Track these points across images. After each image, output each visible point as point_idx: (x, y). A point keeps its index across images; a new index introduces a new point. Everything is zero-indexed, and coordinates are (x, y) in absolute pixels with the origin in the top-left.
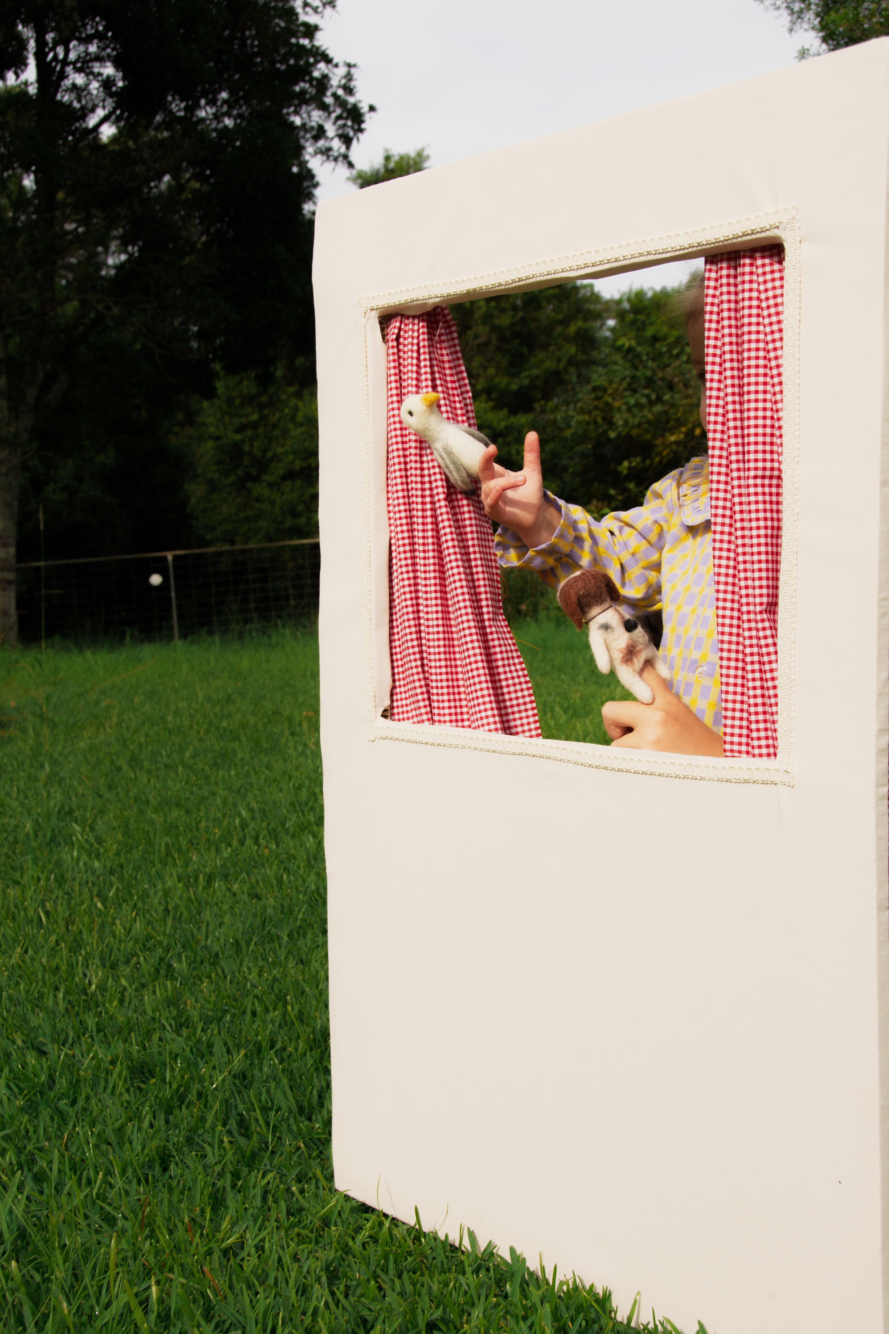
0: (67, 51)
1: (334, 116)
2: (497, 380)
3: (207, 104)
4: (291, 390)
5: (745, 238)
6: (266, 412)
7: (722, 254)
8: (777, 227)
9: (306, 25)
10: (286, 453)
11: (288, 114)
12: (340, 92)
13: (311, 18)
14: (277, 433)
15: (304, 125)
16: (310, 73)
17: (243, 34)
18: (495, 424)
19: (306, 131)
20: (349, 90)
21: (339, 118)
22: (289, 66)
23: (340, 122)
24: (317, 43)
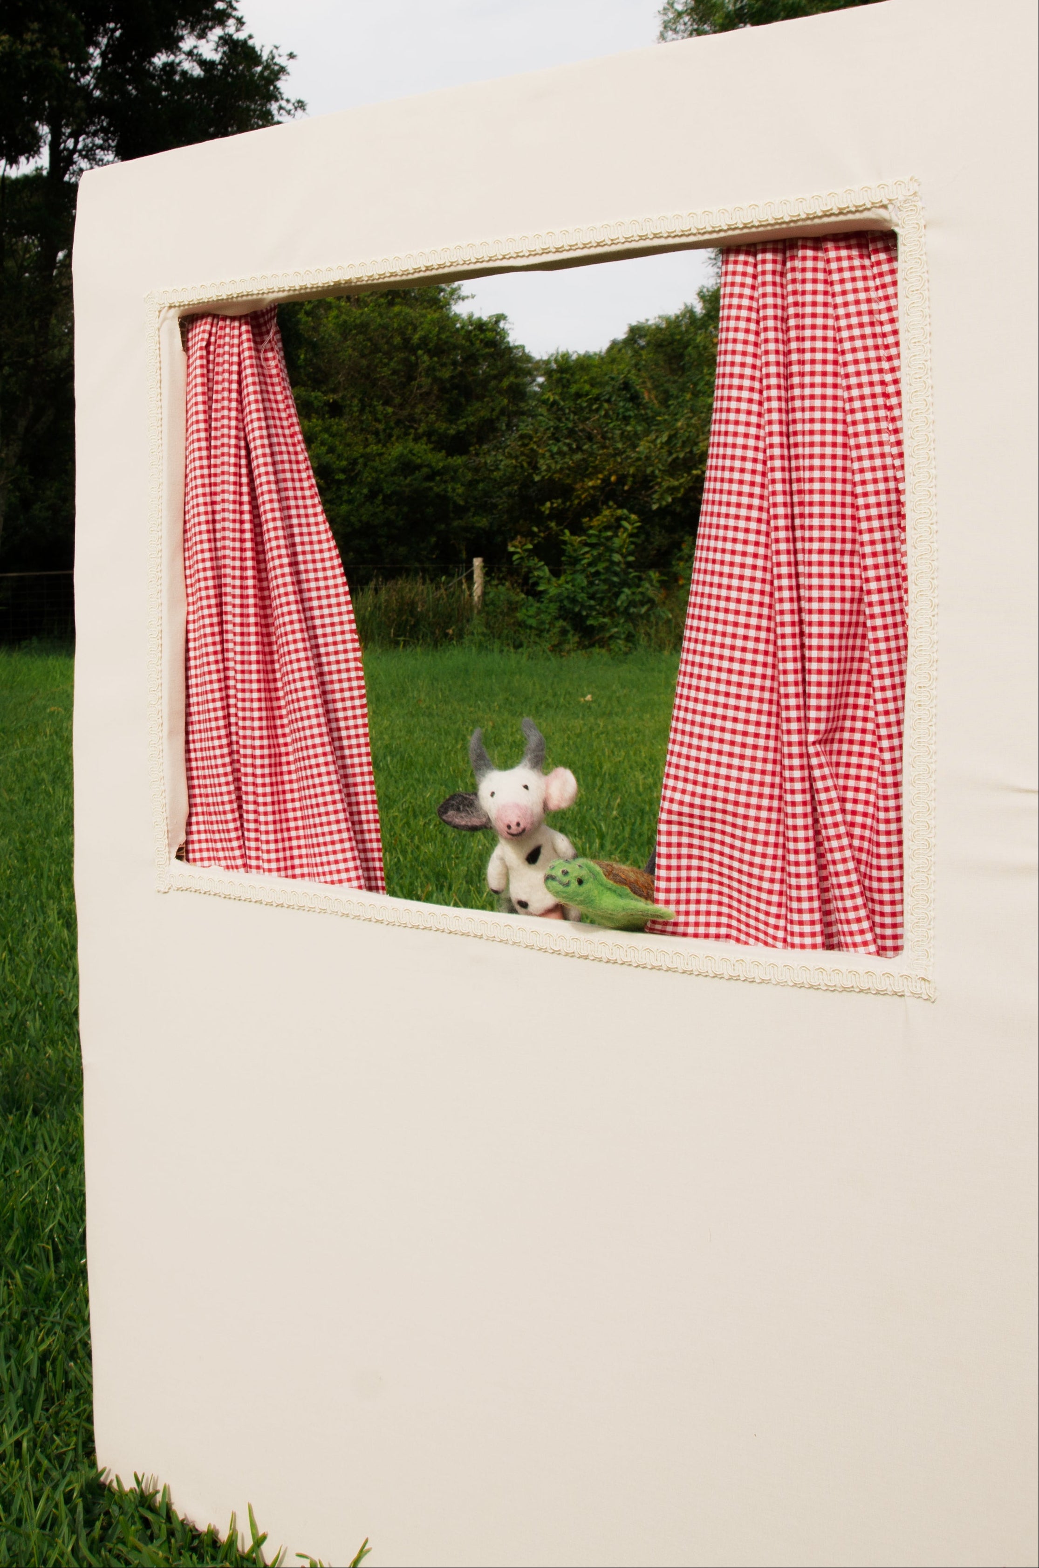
5: (826, 220)
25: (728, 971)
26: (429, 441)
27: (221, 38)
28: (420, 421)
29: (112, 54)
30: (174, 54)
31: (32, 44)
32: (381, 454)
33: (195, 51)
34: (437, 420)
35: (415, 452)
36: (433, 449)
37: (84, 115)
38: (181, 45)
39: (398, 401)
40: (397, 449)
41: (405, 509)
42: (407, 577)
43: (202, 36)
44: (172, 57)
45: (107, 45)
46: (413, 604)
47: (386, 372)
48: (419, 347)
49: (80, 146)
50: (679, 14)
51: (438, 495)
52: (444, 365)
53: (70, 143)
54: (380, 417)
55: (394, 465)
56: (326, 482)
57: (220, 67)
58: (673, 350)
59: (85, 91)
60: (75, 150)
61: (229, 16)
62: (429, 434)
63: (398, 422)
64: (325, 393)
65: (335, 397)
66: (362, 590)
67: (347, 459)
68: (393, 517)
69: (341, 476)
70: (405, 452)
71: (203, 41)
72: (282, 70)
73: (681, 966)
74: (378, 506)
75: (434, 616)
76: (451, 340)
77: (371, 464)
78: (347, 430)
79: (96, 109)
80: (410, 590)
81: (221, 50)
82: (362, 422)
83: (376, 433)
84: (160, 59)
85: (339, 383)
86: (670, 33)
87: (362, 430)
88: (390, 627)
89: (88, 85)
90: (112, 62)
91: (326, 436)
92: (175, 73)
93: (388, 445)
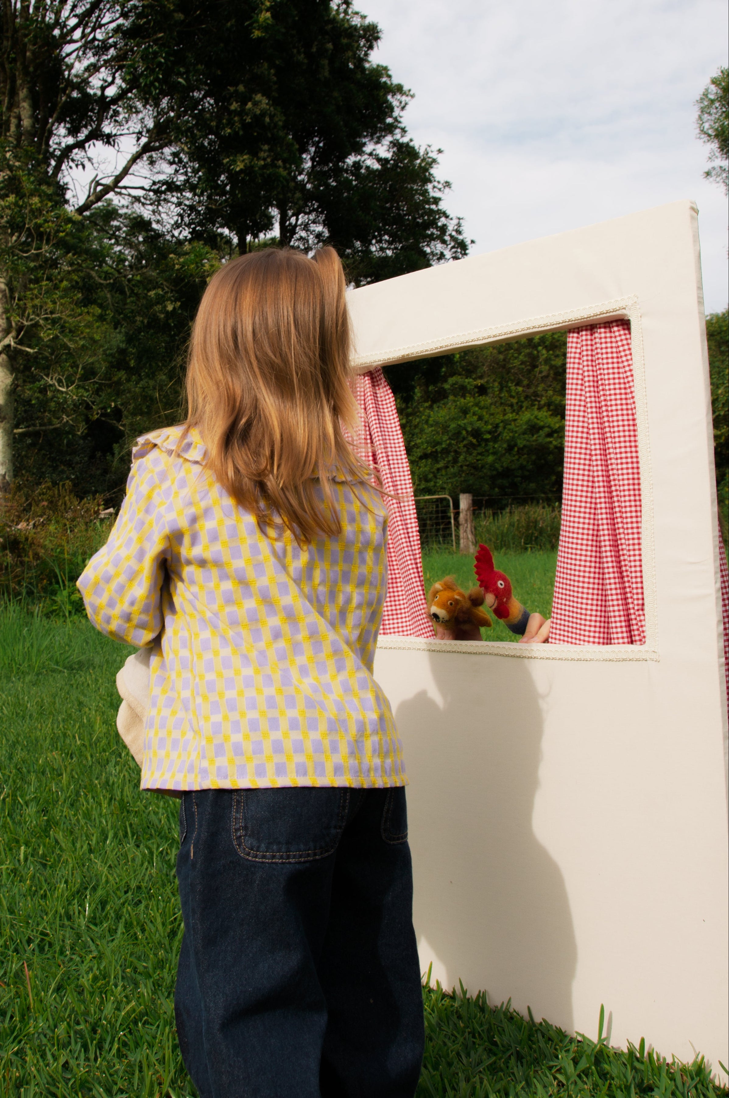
0: (297, 220)
1: (449, 246)
2: (554, 398)
3: (377, 242)
4: (427, 404)
5: (602, 316)
6: (410, 418)
7: (587, 326)
8: (624, 308)
9: (433, 198)
10: (422, 443)
11: (423, 246)
12: (454, 233)
13: (437, 194)
14: (417, 431)
15: (432, 252)
16: (436, 224)
17: (398, 204)
18: (552, 425)
19: (434, 255)
20: (459, 232)
21: (453, 247)
22: (424, 220)
23: (454, 250)
24: (440, 207)
25: (576, 657)
26: (549, 410)
27: (391, 142)
28: (542, 396)
29: (320, 158)
30: (360, 155)
31: (264, 159)
32: (515, 420)
33: (374, 153)
34: (554, 395)
35: (539, 417)
36: (551, 415)
37: (301, 202)
38: (364, 149)
39: (525, 382)
40: (526, 416)
41: (534, 457)
42: (532, 503)
43: (378, 142)
44: (359, 157)
45: (315, 152)
46: (536, 522)
47: (516, 363)
48: (539, 344)
49: (299, 222)
50: (712, 101)
51: (556, 447)
52: (557, 356)
53: (293, 220)
54: (513, 394)
55: (524, 427)
56: (477, 441)
57: (392, 162)
58: (721, 338)
59: (302, 185)
60: (296, 225)
61: (396, 127)
62: (549, 405)
63: (527, 397)
64: (475, 379)
65: (482, 381)
66: (501, 513)
67: (491, 424)
68: (525, 463)
69: (488, 436)
70: (532, 417)
71: (379, 145)
72: (434, 161)
73: (558, 657)
74: (514, 456)
75: (551, 530)
76: (561, 338)
77: (509, 427)
78: (491, 404)
79: (309, 196)
80: (535, 513)
81: (391, 150)
82: (501, 398)
83: (512, 405)
84: (351, 160)
85: (484, 372)
86: (706, 115)
87: (501, 404)
88: (520, 538)
89: (304, 180)
90: (319, 163)
91: (477, 409)
92: (361, 167)
93: (520, 413)
